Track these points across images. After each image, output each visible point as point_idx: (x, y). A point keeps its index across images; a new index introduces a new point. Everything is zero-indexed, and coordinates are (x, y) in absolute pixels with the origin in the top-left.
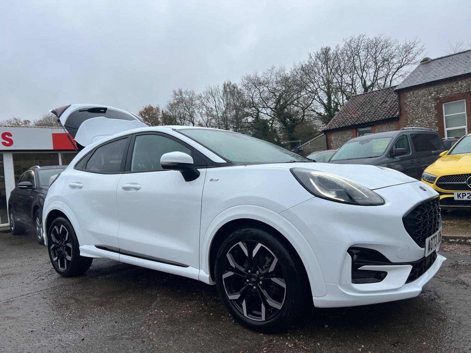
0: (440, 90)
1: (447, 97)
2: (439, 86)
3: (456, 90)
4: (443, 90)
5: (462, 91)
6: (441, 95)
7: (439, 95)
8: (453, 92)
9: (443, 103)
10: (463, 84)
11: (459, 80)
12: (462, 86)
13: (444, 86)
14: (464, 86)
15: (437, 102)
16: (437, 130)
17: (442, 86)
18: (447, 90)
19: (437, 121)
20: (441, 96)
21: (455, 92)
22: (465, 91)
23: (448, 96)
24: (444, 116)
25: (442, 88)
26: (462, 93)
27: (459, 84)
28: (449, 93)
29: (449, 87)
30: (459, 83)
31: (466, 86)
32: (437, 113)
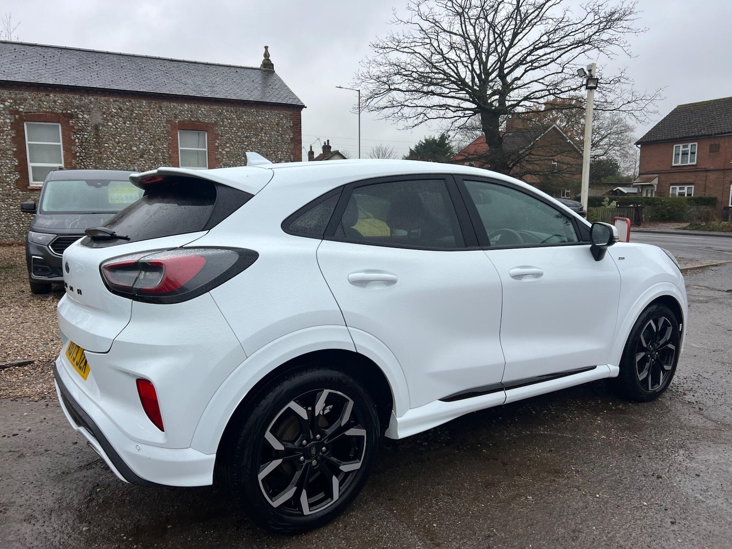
0: (20, 99)
1: (31, 112)
2: (17, 92)
3: (46, 105)
4: (25, 100)
5: (55, 110)
6: (22, 108)
7: (17, 107)
8: (41, 107)
9: (25, 121)
10: (58, 100)
11: (51, 92)
12: (55, 102)
13: (26, 94)
14: (58, 103)
15: (15, 117)
16: (16, 164)
17: (23, 94)
18: (32, 102)
19: (15, 149)
20: (21, 110)
21: (44, 108)
22: (61, 112)
23: (34, 112)
24: (27, 142)
25: (22, 97)
26: (56, 114)
27: (51, 98)
28: (35, 108)
29: (35, 98)
30: (51, 96)
31: (62, 103)
32: (14, 135)
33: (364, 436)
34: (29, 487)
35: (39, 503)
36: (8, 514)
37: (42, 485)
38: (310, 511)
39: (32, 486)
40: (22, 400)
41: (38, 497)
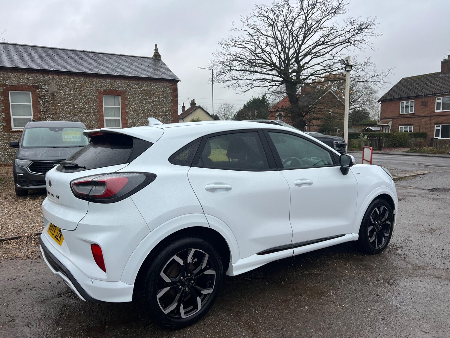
0: (6, 77)
1: (13, 85)
2: (5, 73)
3: (22, 81)
4: (10, 78)
5: (28, 83)
6: (7, 82)
7: (5, 82)
8: (19, 82)
9: (9, 90)
10: (30, 78)
11: (25, 73)
12: (28, 79)
13: (10, 75)
14: (30, 79)
15: (3, 88)
16: (4, 116)
17: (8, 74)
18: (14, 79)
19: (3, 108)
20: (7, 84)
21: (21, 82)
22: (31, 85)
23: (15, 85)
24: (11, 103)
25: (8, 76)
26: (28, 86)
27: (25, 77)
28: (16, 83)
29: (16, 76)
30: (26, 75)
31: (32, 79)
32: (3, 99)
33: (214, 274)
34: (26, 308)
35: (33, 316)
36: (15, 322)
37: (33, 306)
38: (185, 316)
39: (27, 307)
40: (17, 259)
41: (31, 313)
